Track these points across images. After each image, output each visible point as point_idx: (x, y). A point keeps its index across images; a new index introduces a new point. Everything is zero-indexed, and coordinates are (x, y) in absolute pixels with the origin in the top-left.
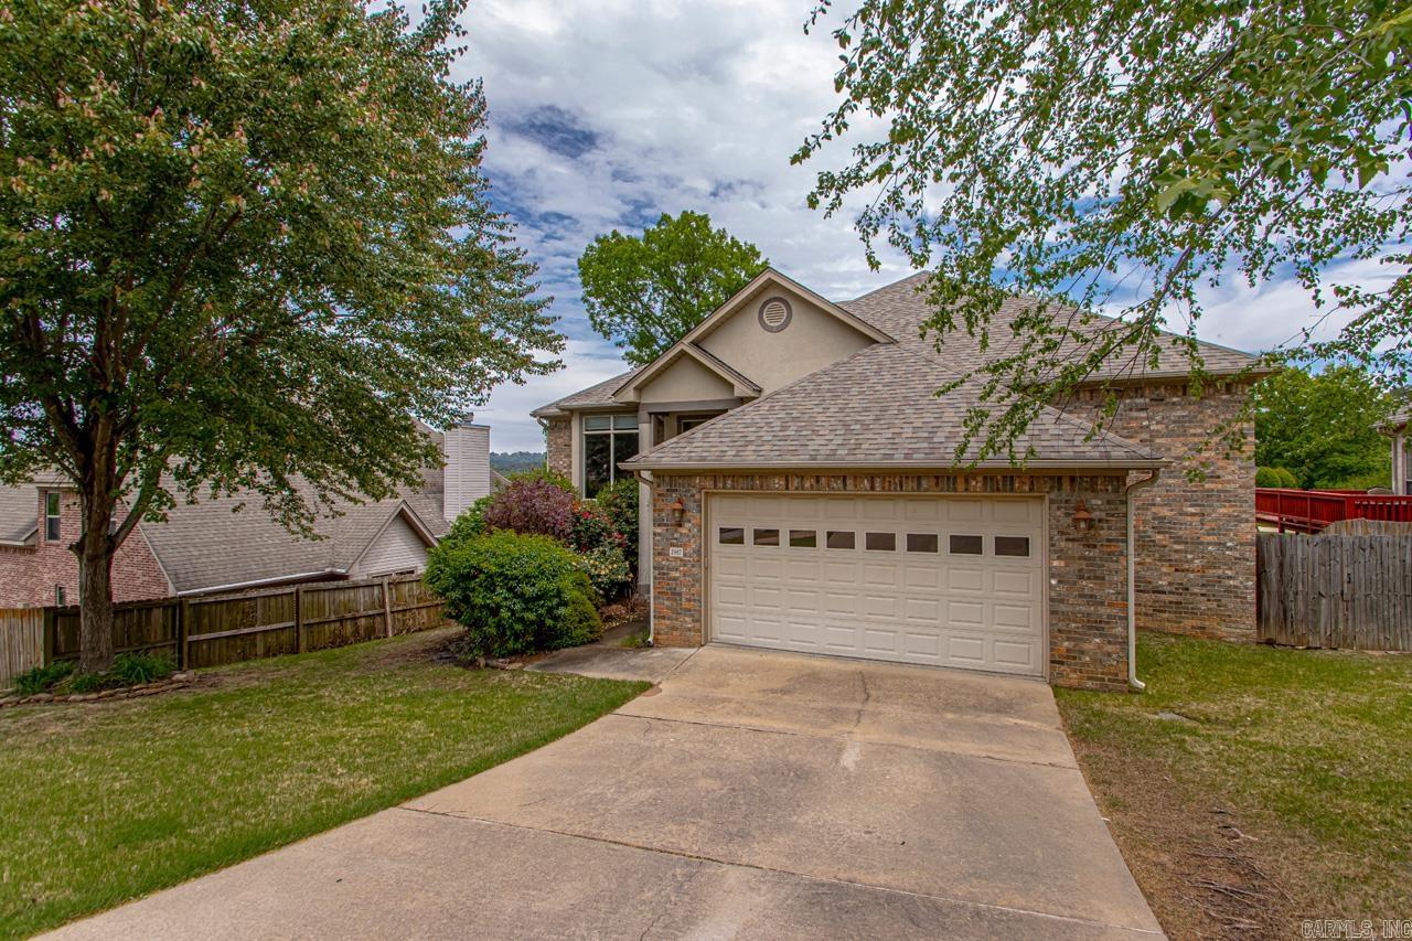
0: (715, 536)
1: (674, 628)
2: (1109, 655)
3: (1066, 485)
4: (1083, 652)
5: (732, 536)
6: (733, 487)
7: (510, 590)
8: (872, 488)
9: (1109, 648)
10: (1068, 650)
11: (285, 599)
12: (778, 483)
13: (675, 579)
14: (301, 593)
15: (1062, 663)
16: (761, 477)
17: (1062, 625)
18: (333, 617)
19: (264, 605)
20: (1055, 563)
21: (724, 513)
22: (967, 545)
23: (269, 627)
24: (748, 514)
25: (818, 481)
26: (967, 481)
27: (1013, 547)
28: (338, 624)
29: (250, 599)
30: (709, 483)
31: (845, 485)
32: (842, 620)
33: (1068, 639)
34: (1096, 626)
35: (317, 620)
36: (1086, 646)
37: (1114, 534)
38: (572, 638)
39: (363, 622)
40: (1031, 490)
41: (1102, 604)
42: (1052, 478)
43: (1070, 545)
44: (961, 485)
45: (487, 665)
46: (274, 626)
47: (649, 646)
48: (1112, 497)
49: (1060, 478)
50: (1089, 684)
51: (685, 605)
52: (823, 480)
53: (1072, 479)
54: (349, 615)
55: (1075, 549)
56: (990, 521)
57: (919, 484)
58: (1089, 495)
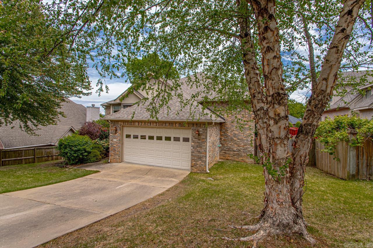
0: (125, 136)
1: (114, 158)
2: (202, 165)
3: (195, 125)
4: (197, 164)
5: (128, 136)
6: (127, 125)
7: (71, 149)
8: (156, 125)
9: (202, 163)
10: (194, 164)
11: (31, 151)
12: (137, 124)
13: (115, 147)
14: (35, 149)
15: (193, 167)
16: (133, 122)
17: (193, 158)
18: (45, 156)
19: (25, 152)
20: (192, 144)
21: (127, 131)
22: (177, 139)
23: (26, 158)
24: (132, 131)
25: (145, 124)
26: (175, 124)
27: (186, 140)
28: (47, 157)
29: (20, 150)
30: (122, 124)
31: (151, 124)
32: (150, 156)
33: (194, 161)
34: (200, 158)
35: (41, 156)
36: (198, 163)
37: (204, 137)
38: (90, 161)
39: (54, 157)
40: (188, 127)
41: (201, 153)
42: (192, 124)
43: (195, 139)
44: (174, 125)
45: (66, 167)
46: (28, 157)
47: (109, 163)
48: (204, 128)
49: (194, 124)
50: (198, 172)
51: (117, 153)
52: (146, 123)
53: (196, 124)
54: (50, 155)
55: (196, 140)
56: (182, 134)
57: (166, 125)
58: (199, 128)
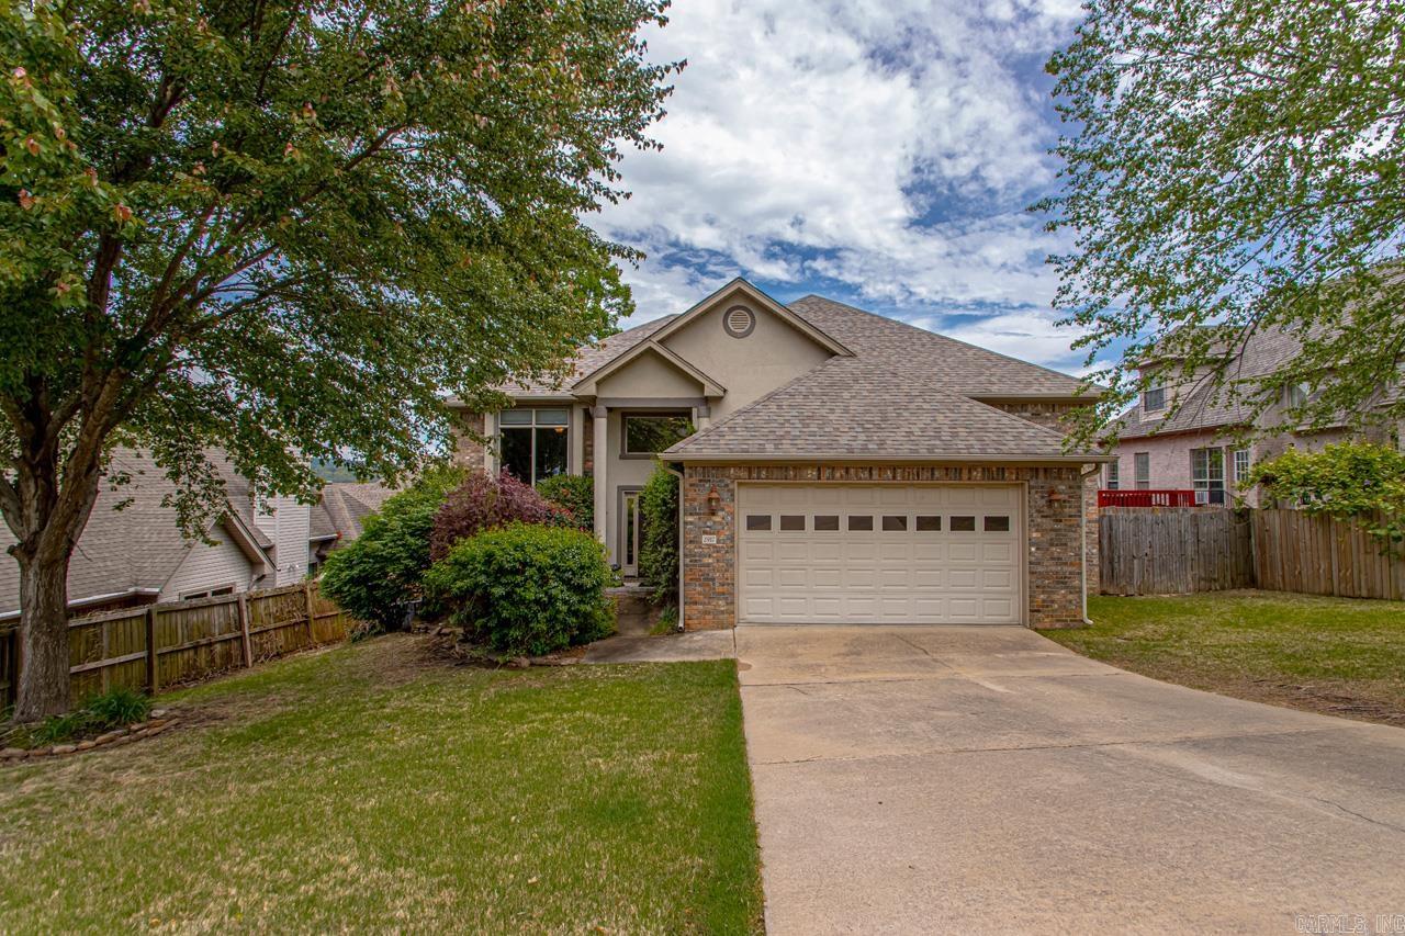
0: (743, 523)
1: (707, 612)
2: (1070, 602)
3: (1041, 474)
4: (1053, 602)
5: (758, 523)
6: (767, 478)
8: (894, 478)
9: (1070, 597)
10: (1044, 601)
11: (134, 622)
12: (811, 473)
13: (708, 565)
14: (154, 615)
15: (1038, 611)
16: (794, 468)
17: (1039, 582)
18: (187, 645)
19: (110, 632)
20: (1034, 535)
21: (748, 502)
22: (962, 524)
23: (116, 660)
24: (778, 503)
25: (847, 472)
26: (970, 472)
27: (997, 524)
28: (192, 653)
29: (95, 625)
30: (744, 474)
31: (871, 474)
32: (862, 592)
33: (1043, 593)
34: (1062, 581)
35: (170, 648)
36: (1056, 597)
37: (1073, 511)
39: (218, 647)
40: (1017, 479)
41: (1066, 564)
42: (1031, 469)
43: (1044, 520)
44: (965, 474)
46: (123, 659)
47: (681, 631)
48: (1072, 483)
49: (1037, 469)
50: (1058, 625)
51: (719, 589)
52: (852, 471)
53: (1046, 470)
55: (1048, 523)
56: (980, 504)
57: (933, 474)
58: (1057, 482)
